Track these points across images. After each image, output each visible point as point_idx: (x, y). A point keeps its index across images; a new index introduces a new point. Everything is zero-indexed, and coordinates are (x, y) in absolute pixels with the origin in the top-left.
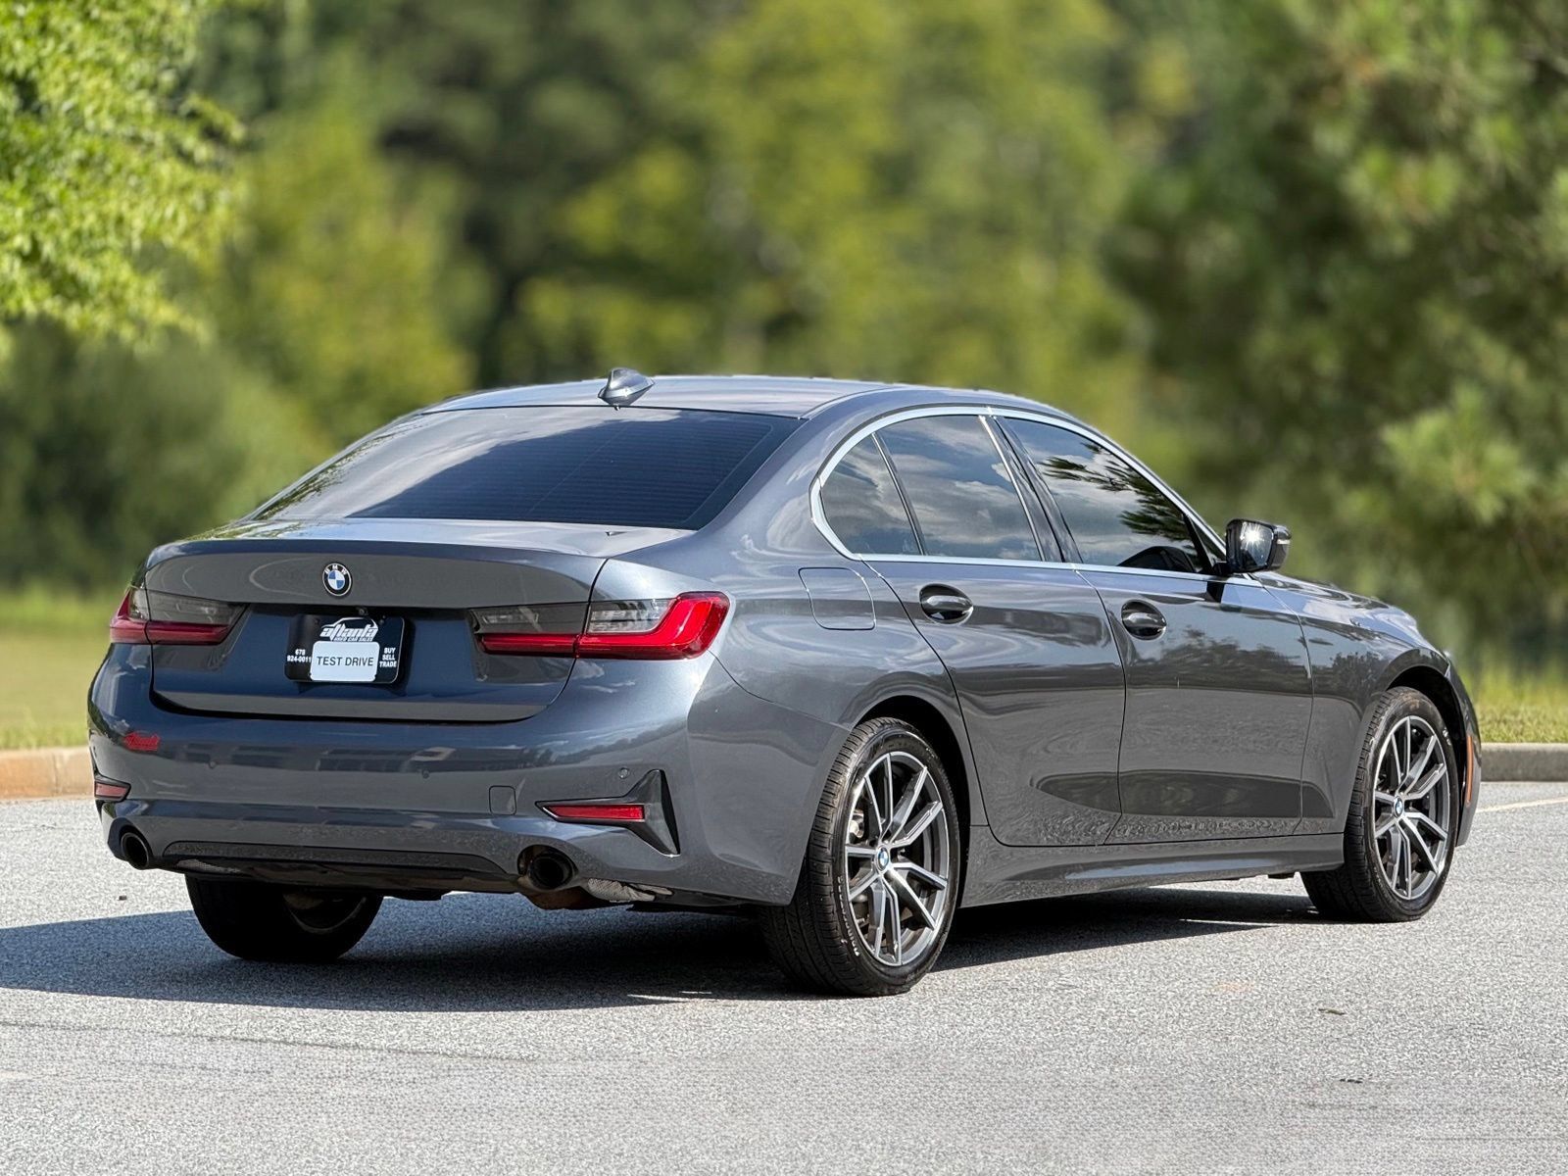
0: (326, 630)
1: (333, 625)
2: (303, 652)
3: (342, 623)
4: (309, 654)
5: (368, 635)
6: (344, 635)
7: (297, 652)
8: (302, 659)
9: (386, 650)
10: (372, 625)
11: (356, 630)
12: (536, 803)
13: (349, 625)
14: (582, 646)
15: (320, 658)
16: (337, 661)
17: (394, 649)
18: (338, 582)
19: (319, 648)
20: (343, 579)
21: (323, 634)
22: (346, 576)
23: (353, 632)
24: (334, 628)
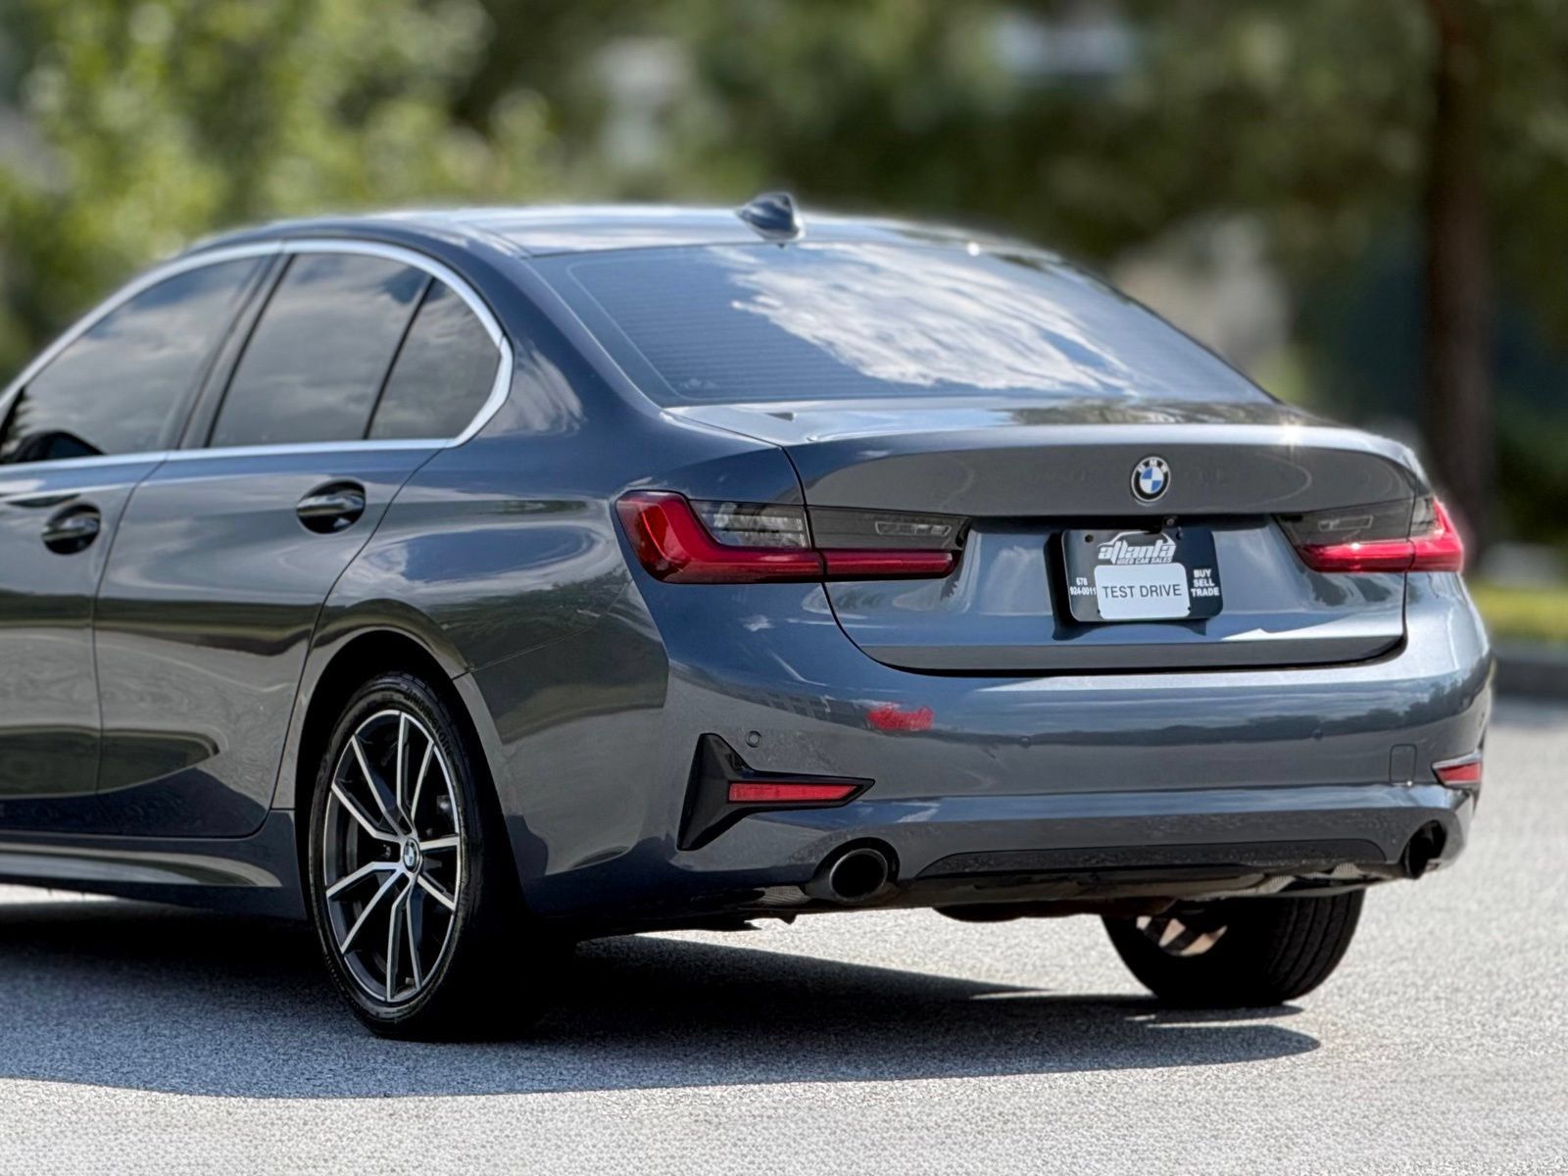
0: (1104, 549)
1: (1111, 543)
2: (1085, 582)
4: (1092, 584)
5: (1163, 554)
7: (1079, 581)
8: (1085, 591)
9: (1197, 573)
10: (1165, 541)
11: (1144, 548)
15: (1106, 588)
16: (1128, 591)
17: (1208, 572)
18: (1153, 483)
19: (1100, 574)
20: (1161, 478)
21: (1101, 556)
22: (1166, 475)
23: (1139, 551)
24: (1113, 546)
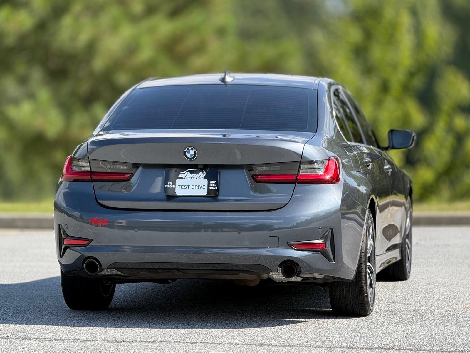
0: (181, 174)
2: (172, 183)
3: (188, 171)
4: (174, 184)
5: (201, 176)
6: (190, 176)
7: (169, 183)
8: (171, 186)
9: (211, 182)
10: (203, 172)
11: (195, 174)
12: (287, 243)
13: (191, 172)
14: (298, 179)
15: (179, 186)
16: (187, 187)
17: (215, 182)
18: (191, 154)
19: (178, 182)
20: (194, 153)
21: (180, 176)
22: (195, 152)
23: (193, 175)
24: (185, 173)
